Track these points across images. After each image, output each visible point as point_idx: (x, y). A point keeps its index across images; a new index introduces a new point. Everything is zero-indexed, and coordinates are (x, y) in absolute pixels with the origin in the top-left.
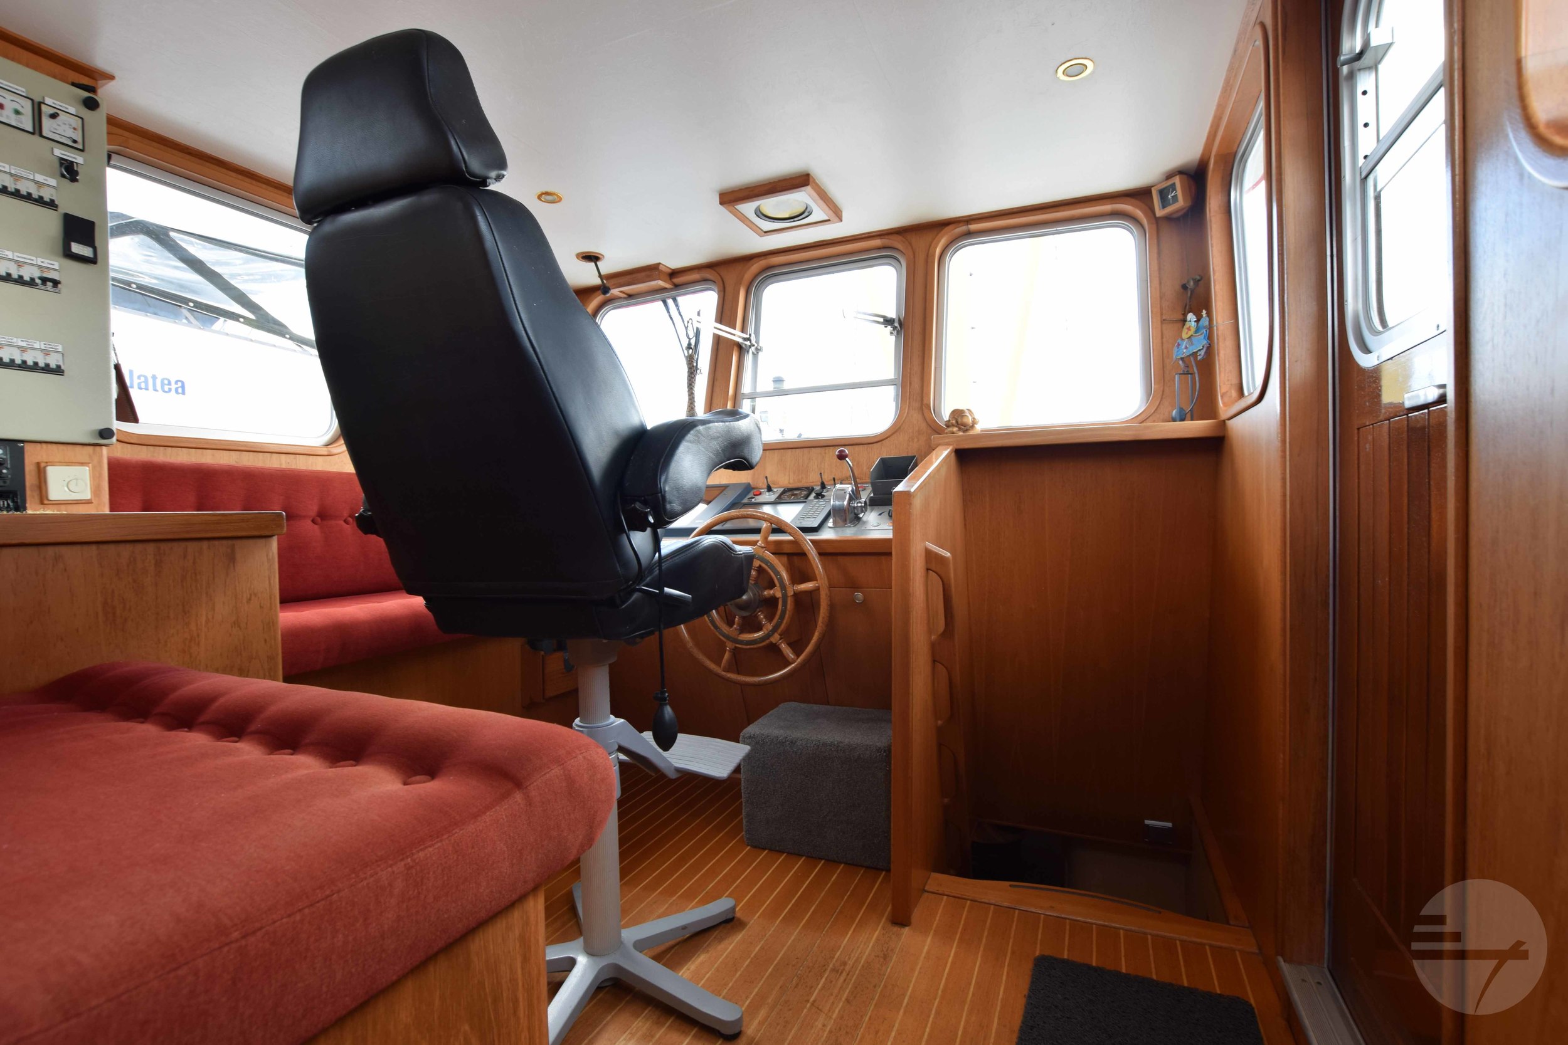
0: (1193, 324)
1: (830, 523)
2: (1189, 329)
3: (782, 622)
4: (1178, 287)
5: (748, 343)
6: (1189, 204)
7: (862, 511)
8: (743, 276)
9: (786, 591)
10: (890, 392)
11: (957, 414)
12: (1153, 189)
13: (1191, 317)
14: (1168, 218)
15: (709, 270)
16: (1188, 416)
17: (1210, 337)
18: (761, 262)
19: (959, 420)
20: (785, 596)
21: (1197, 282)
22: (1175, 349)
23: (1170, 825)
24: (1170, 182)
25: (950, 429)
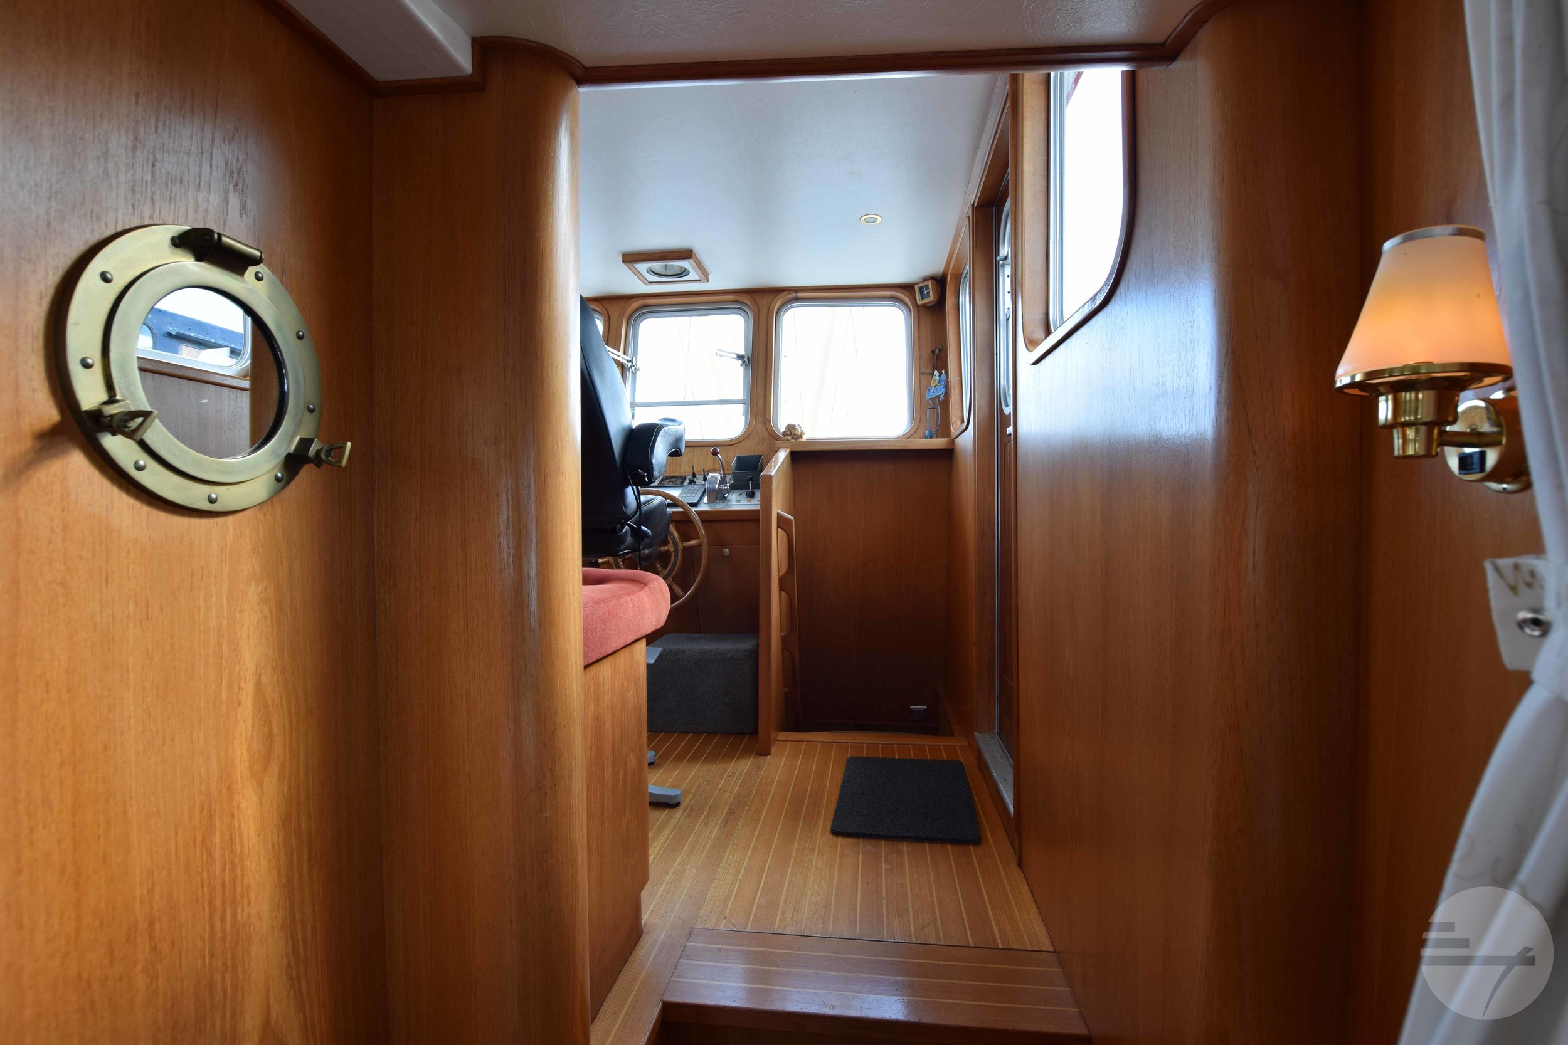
0: (937, 377)
1: (705, 500)
2: (935, 380)
3: (674, 569)
4: (930, 352)
5: (630, 364)
6: (936, 299)
7: (728, 493)
8: (625, 311)
9: (677, 545)
10: (740, 408)
11: (791, 428)
12: (916, 286)
13: (936, 373)
14: (924, 306)
15: (596, 303)
16: (935, 435)
17: (947, 386)
18: (640, 302)
19: (792, 431)
20: (676, 550)
21: (940, 350)
22: (927, 392)
23: (925, 707)
24: (925, 284)
25: (786, 437)
